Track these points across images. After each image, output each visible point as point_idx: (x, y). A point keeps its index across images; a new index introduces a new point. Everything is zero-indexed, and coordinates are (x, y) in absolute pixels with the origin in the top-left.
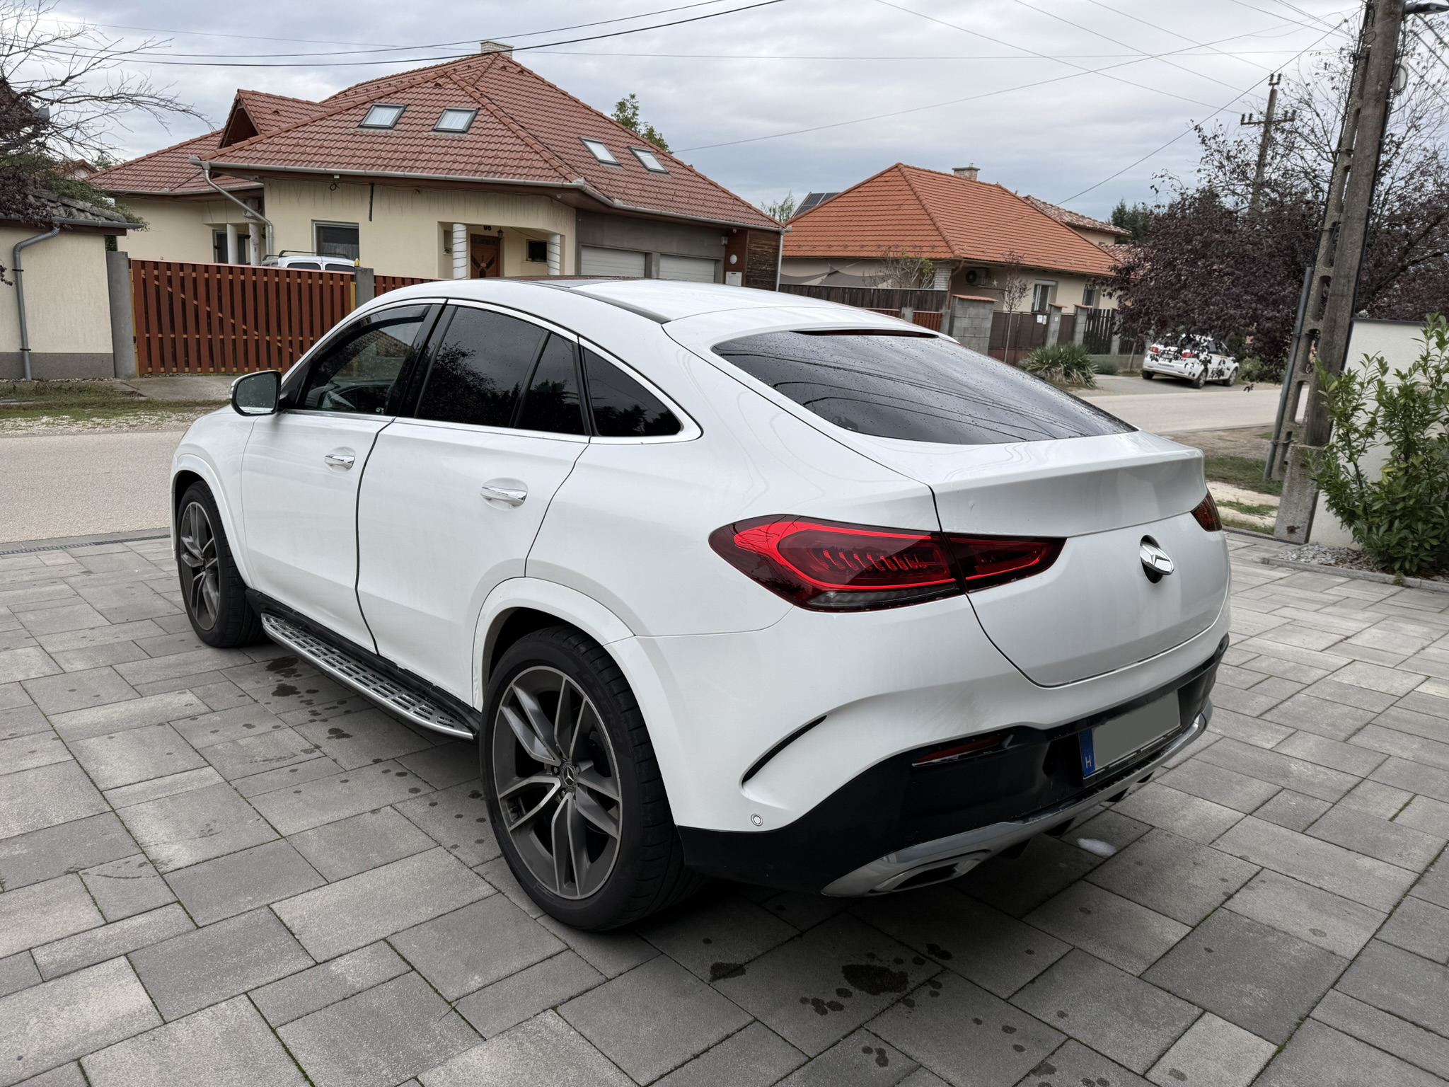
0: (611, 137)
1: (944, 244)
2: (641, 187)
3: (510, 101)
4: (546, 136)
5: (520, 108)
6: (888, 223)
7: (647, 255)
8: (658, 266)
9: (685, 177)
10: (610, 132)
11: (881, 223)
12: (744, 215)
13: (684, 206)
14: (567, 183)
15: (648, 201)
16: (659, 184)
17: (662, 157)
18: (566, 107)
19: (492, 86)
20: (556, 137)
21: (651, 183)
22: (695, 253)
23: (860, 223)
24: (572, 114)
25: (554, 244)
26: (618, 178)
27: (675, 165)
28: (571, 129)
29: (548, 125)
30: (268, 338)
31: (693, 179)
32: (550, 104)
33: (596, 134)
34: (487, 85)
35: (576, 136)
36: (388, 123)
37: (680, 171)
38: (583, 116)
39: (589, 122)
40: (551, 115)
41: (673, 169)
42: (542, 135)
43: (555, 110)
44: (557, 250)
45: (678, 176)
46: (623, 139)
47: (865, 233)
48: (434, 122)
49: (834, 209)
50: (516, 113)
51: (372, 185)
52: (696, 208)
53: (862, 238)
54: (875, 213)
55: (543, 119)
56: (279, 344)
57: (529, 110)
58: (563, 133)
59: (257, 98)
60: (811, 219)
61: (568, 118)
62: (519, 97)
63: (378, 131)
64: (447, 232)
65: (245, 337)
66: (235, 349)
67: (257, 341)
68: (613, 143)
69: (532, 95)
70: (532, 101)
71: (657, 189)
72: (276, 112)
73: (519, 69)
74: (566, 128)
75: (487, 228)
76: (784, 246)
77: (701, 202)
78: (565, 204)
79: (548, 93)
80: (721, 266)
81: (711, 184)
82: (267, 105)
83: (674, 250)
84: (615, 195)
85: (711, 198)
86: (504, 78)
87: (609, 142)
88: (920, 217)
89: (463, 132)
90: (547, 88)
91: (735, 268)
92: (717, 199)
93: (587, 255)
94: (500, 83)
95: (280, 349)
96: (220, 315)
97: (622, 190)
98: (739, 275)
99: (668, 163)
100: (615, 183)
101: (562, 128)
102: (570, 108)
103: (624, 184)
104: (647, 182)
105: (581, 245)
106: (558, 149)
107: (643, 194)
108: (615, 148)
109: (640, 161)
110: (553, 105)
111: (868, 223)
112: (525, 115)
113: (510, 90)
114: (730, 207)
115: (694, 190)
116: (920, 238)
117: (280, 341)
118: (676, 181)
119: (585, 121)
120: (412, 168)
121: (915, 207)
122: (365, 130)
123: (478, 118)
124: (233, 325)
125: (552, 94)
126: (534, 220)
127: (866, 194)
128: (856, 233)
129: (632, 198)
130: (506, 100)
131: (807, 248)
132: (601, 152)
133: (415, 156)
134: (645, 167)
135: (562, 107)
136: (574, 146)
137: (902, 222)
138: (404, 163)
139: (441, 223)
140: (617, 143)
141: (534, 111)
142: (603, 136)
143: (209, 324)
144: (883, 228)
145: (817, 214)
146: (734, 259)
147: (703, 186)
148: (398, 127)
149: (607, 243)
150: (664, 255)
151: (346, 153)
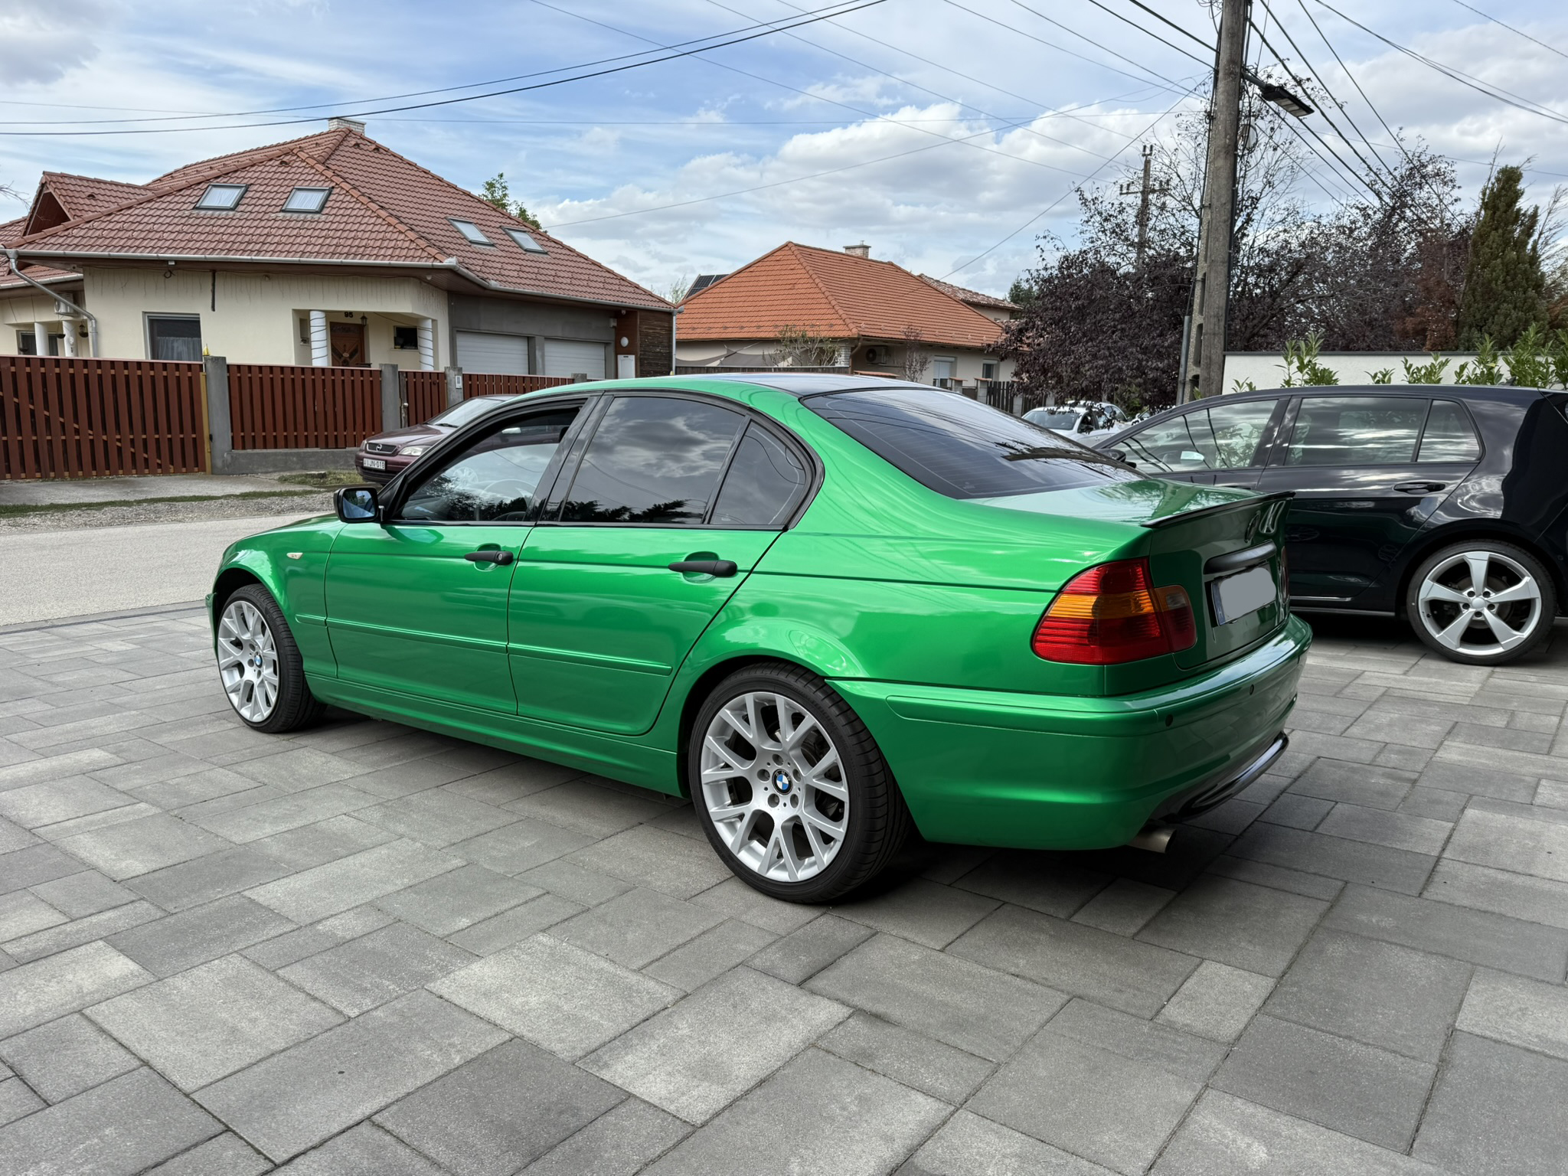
0: (482, 217)
1: (841, 322)
2: (518, 268)
3: (366, 180)
4: (409, 216)
5: (378, 187)
6: (783, 302)
7: (529, 339)
8: (542, 350)
9: (566, 257)
10: (480, 211)
11: (776, 303)
12: (632, 296)
13: (567, 287)
14: (437, 263)
15: (528, 282)
16: (538, 265)
17: (539, 237)
18: (429, 186)
19: (344, 164)
20: (420, 217)
21: (529, 264)
22: (583, 336)
23: (754, 304)
24: (436, 193)
25: (425, 329)
26: (493, 258)
27: (553, 244)
28: (436, 209)
29: (411, 205)
30: (105, 437)
31: (574, 259)
32: (411, 183)
33: (464, 214)
34: (339, 163)
35: (443, 216)
36: (230, 204)
37: (559, 251)
38: (449, 195)
39: (456, 201)
40: (413, 194)
41: (551, 249)
42: (404, 215)
43: (417, 189)
44: (429, 335)
45: (558, 256)
46: (495, 219)
47: (760, 314)
48: (282, 202)
49: (726, 290)
50: (374, 192)
51: (214, 272)
52: (580, 289)
53: (758, 319)
54: (768, 293)
55: (405, 198)
56: (119, 444)
57: (388, 190)
58: (428, 213)
59: (67, 181)
60: (703, 301)
61: (433, 198)
62: (375, 176)
63: (217, 213)
64: (303, 322)
65: (77, 437)
66: (65, 452)
67: (92, 441)
68: (484, 223)
69: (390, 174)
70: (391, 179)
71: (536, 270)
72: (91, 196)
73: (374, 147)
74: (430, 208)
75: (349, 314)
76: (678, 329)
77: (585, 283)
78: (434, 286)
79: (408, 172)
80: (611, 349)
81: (594, 263)
82: (79, 189)
83: (559, 334)
84: (490, 276)
85: (595, 278)
86: (357, 156)
87: (480, 222)
88: (815, 296)
89: (317, 212)
90: (407, 166)
91: (627, 351)
92: (602, 279)
93: (462, 341)
94: (353, 161)
95: (119, 449)
96: (47, 413)
97: (497, 271)
98: (632, 357)
99: (545, 243)
100: (490, 264)
101: (426, 208)
102: (434, 187)
103: (499, 265)
104: (524, 263)
105: (457, 330)
106: (423, 229)
107: (521, 274)
108: (486, 228)
109: (514, 240)
110: (415, 184)
111: (762, 303)
112: (384, 194)
113: (365, 169)
114: (617, 287)
115: (576, 270)
116: (816, 317)
117: (119, 440)
118: (556, 261)
119: (451, 201)
120: (259, 251)
121: (809, 285)
122: (202, 213)
123: (332, 197)
124: (63, 424)
125: (412, 173)
126: (401, 303)
127: (758, 274)
128: (752, 314)
129: (509, 279)
130: (361, 179)
131: (702, 330)
132: (472, 233)
133: (262, 239)
134: (521, 247)
135: (425, 186)
136: (441, 227)
137: (798, 302)
138: (250, 247)
139: (296, 311)
140: (489, 223)
141: (394, 190)
142: (473, 215)
143: (34, 425)
144: (778, 308)
145: (708, 296)
146: (625, 342)
147: (585, 266)
148: (241, 208)
149: (484, 327)
150: (548, 339)
151: (180, 236)
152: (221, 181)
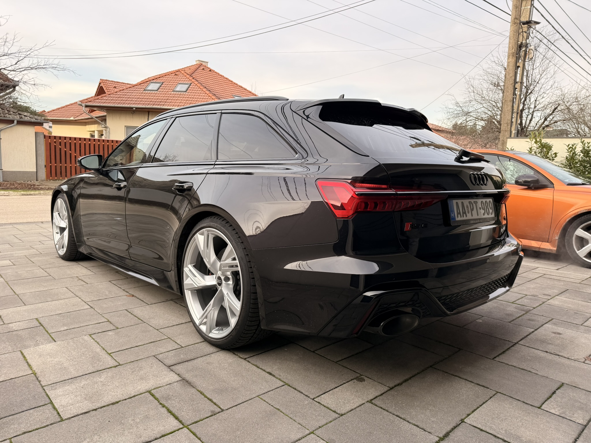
4: (219, 94)
5: (209, 84)
10: (245, 93)
20: (223, 95)
28: (229, 92)
29: (220, 90)
33: (239, 94)
34: (196, 75)
35: (231, 94)
36: (156, 89)
38: (234, 87)
39: (236, 89)
40: (221, 86)
48: (173, 88)
50: (207, 86)
51: (149, 112)
55: (218, 88)
57: (212, 85)
59: (108, 82)
61: (228, 88)
62: (208, 80)
63: (152, 92)
70: (214, 81)
72: (115, 87)
73: (209, 70)
82: (111, 85)
86: (203, 73)
89: (185, 92)
90: (220, 77)
94: (201, 75)
101: (225, 91)
102: (229, 84)
110: (222, 83)
113: (205, 77)
120: (164, 105)
122: (147, 92)
123: (191, 86)
125: (222, 79)
130: (203, 81)
133: (165, 101)
138: (161, 103)
142: (242, 94)
143: (76, 160)
148: (159, 90)
151: (138, 100)
152: (154, 81)
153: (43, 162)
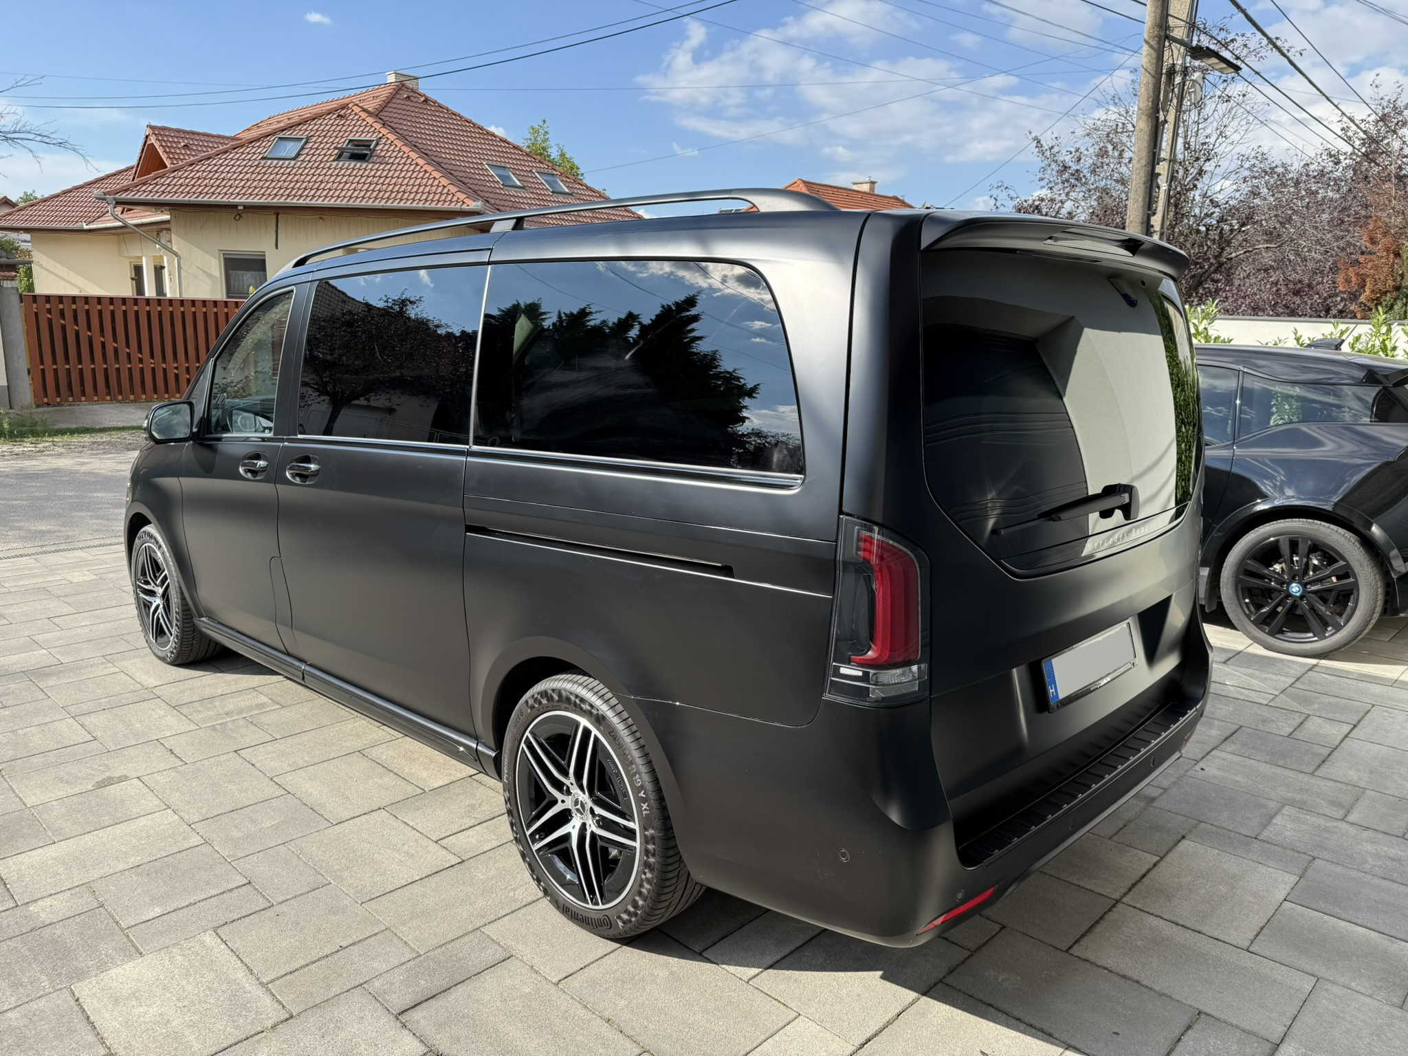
0: (515, 161)
3: (414, 129)
4: (450, 161)
5: (424, 136)
10: (514, 156)
14: (464, 207)
15: (551, 221)
17: (565, 179)
18: (470, 134)
19: (395, 115)
20: (459, 163)
24: (476, 140)
26: (522, 200)
27: (580, 186)
28: (475, 155)
29: (453, 152)
30: (164, 366)
32: (455, 132)
33: (499, 159)
35: (479, 161)
36: (292, 154)
37: (583, 192)
38: (488, 142)
39: (493, 147)
40: (455, 142)
41: (577, 191)
42: (446, 161)
43: (460, 138)
45: (582, 197)
46: (526, 163)
48: (336, 152)
50: (420, 141)
55: (447, 146)
56: (176, 371)
57: (433, 139)
58: (467, 159)
59: (166, 133)
61: (473, 145)
62: (422, 126)
63: (281, 162)
65: (141, 366)
66: (131, 378)
67: (153, 369)
68: (517, 167)
69: (437, 124)
70: (436, 129)
72: (186, 146)
73: (422, 99)
74: (470, 155)
79: (453, 121)
82: (176, 140)
86: (407, 108)
87: (513, 166)
89: (365, 161)
90: (452, 117)
94: (404, 112)
95: (177, 375)
96: (115, 345)
99: (571, 185)
100: (519, 205)
101: (465, 154)
102: (475, 135)
108: (518, 172)
109: (543, 183)
110: (460, 133)
112: (429, 142)
113: (413, 119)
117: (176, 368)
119: (490, 147)
120: (313, 197)
122: (269, 162)
123: (379, 147)
125: (457, 122)
130: (410, 129)
133: (317, 185)
134: (548, 190)
135: (467, 134)
136: (477, 172)
138: (306, 193)
140: (520, 168)
141: (438, 139)
142: (507, 160)
148: (302, 158)
151: (249, 183)
152: (287, 134)
153: (22, 362)
